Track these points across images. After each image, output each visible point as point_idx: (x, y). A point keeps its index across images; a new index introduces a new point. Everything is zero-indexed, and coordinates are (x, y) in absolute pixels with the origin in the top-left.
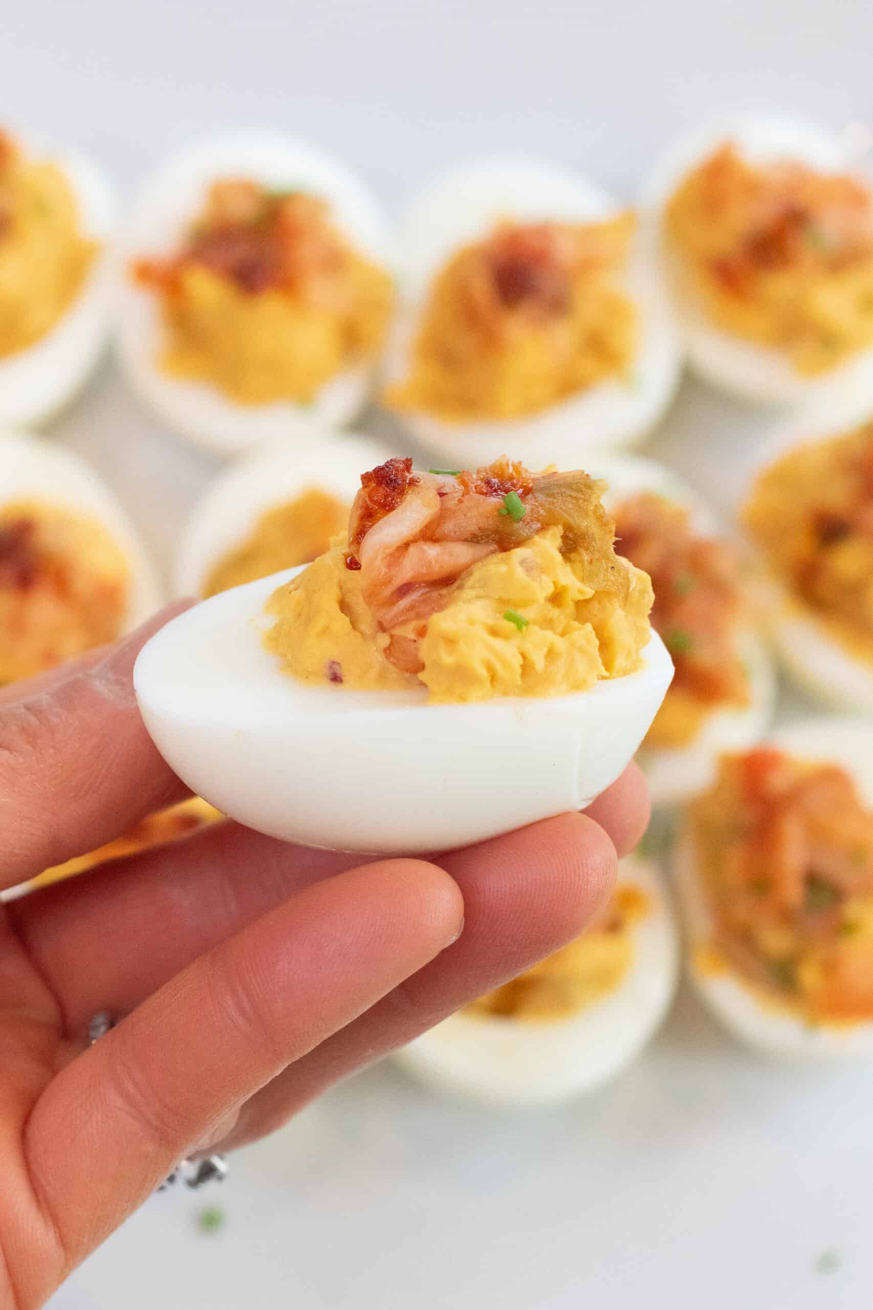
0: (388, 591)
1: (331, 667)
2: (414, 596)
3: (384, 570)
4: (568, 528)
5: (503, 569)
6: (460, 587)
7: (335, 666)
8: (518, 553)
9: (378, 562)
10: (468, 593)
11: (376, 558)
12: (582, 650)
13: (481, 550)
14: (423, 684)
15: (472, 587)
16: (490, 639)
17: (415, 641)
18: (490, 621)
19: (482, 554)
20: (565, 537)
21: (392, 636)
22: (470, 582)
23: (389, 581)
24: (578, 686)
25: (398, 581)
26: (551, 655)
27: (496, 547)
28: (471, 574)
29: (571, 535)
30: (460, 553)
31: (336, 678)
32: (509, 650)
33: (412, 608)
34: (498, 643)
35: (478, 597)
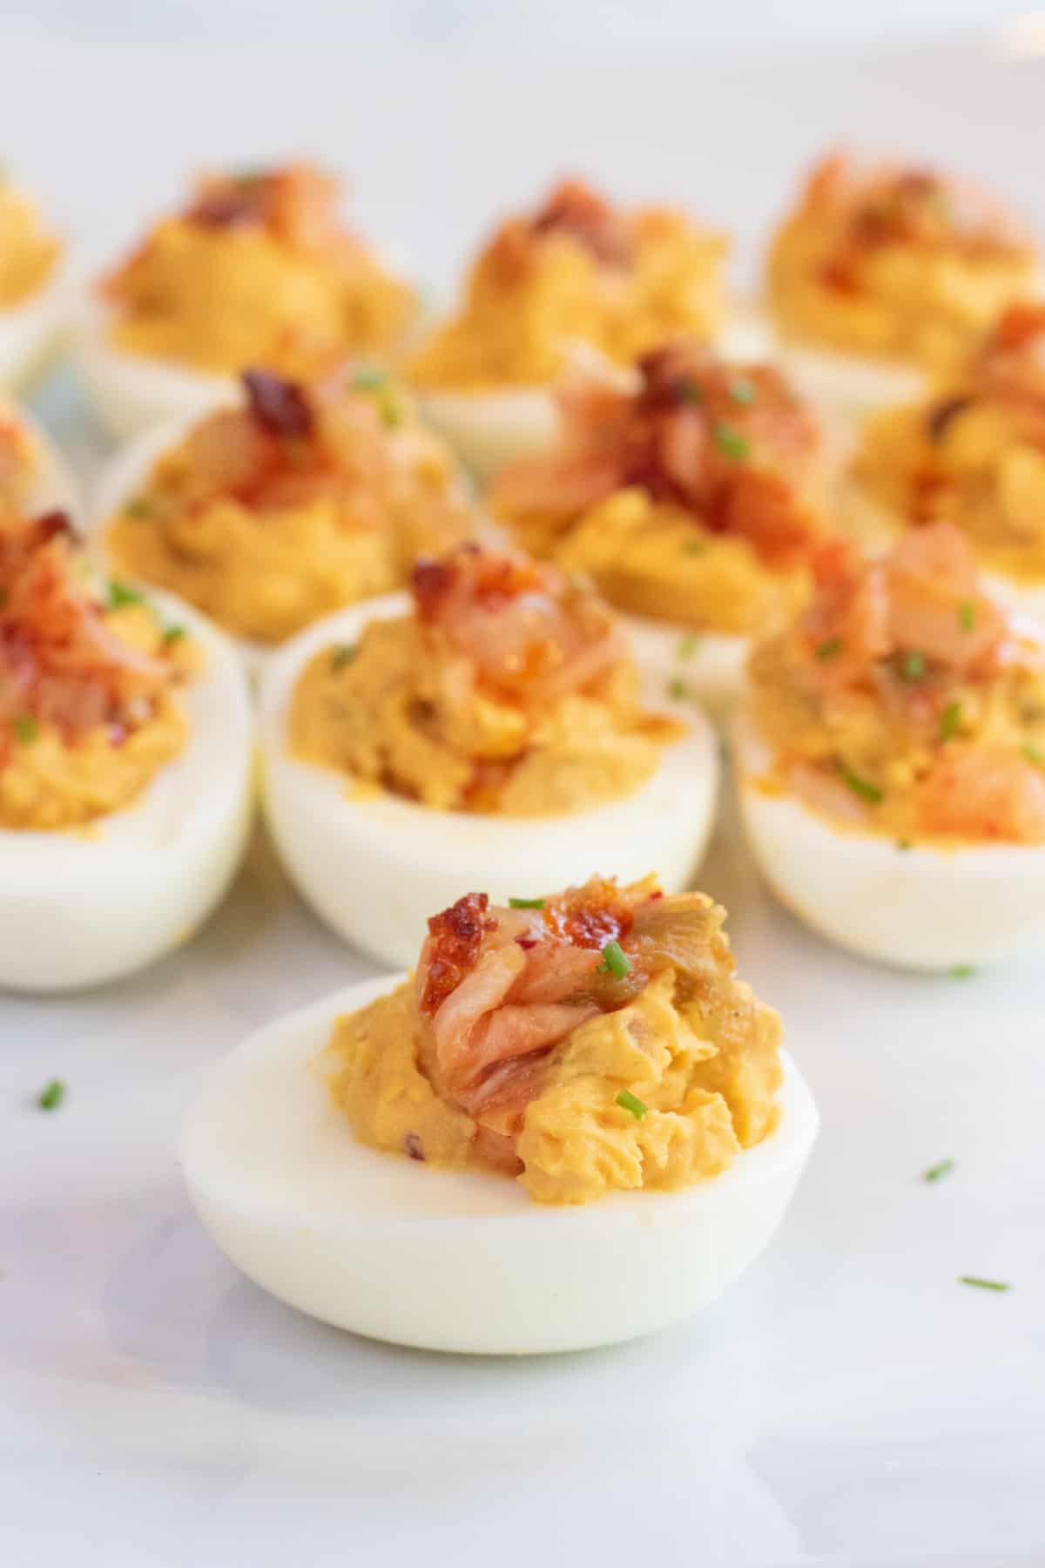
0: (473, 1073)
1: (408, 1142)
2: (503, 1074)
3: (465, 1048)
4: (681, 974)
5: (608, 1038)
6: (558, 1062)
7: (413, 1141)
8: (626, 1015)
9: (458, 1041)
10: (567, 1070)
11: (456, 1035)
12: (714, 1129)
13: (578, 1014)
15: (572, 1062)
16: (600, 1132)
17: (511, 1137)
18: (600, 1108)
19: (581, 1018)
20: (677, 985)
21: (479, 1125)
22: (572, 1053)
23: (469, 1065)
24: (711, 1170)
25: (483, 1063)
26: (676, 1142)
27: (597, 1009)
28: (570, 1045)
29: (684, 984)
30: (555, 1020)
31: (416, 1155)
32: (626, 1144)
33: (500, 1089)
34: (611, 1136)
35: (580, 1075)
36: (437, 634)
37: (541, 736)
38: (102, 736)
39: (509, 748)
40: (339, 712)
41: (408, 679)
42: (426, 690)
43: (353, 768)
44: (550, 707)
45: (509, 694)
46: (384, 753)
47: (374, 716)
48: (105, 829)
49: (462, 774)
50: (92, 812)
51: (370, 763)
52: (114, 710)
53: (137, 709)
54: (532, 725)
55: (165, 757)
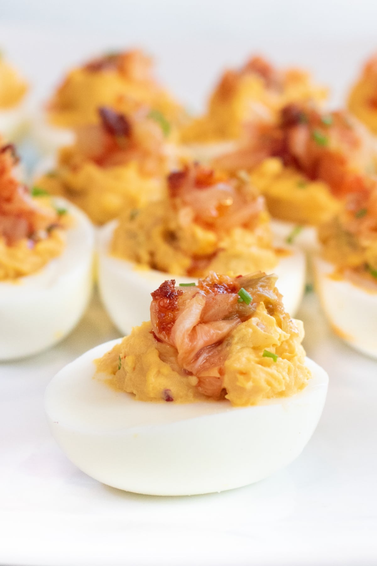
0: (193, 355)
1: (166, 393)
2: (205, 354)
5: (250, 330)
7: (168, 393)
8: (253, 321)
11: (184, 338)
13: (233, 323)
14: (228, 400)
15: (237, 343)
17: (219, 378)
20: (267, 307)
21: (198, 378)
22: (236, 339)
23: (192, 350)
27: (240, 320)
29: (270, 306)
31: (169, 399)
33: (206, 361)
35: (242, 348)
36: (178, 201)
37: (223, 244)
38: (25, 244)
39: (210, 250)
40: (132, 236)
41: (165, 221)
42: (172, 226)
43: (138, 260)
44: (228, 231)
45: (209, 225)
46: (152, 254)
47: (149, 236)
48: (24, 282)
49: (187, 262)
50: (18, 275)
51: (145, 257)
52: (31, 234)
53: (42, 234)
54: (220, 239)
55: (53, 255)
